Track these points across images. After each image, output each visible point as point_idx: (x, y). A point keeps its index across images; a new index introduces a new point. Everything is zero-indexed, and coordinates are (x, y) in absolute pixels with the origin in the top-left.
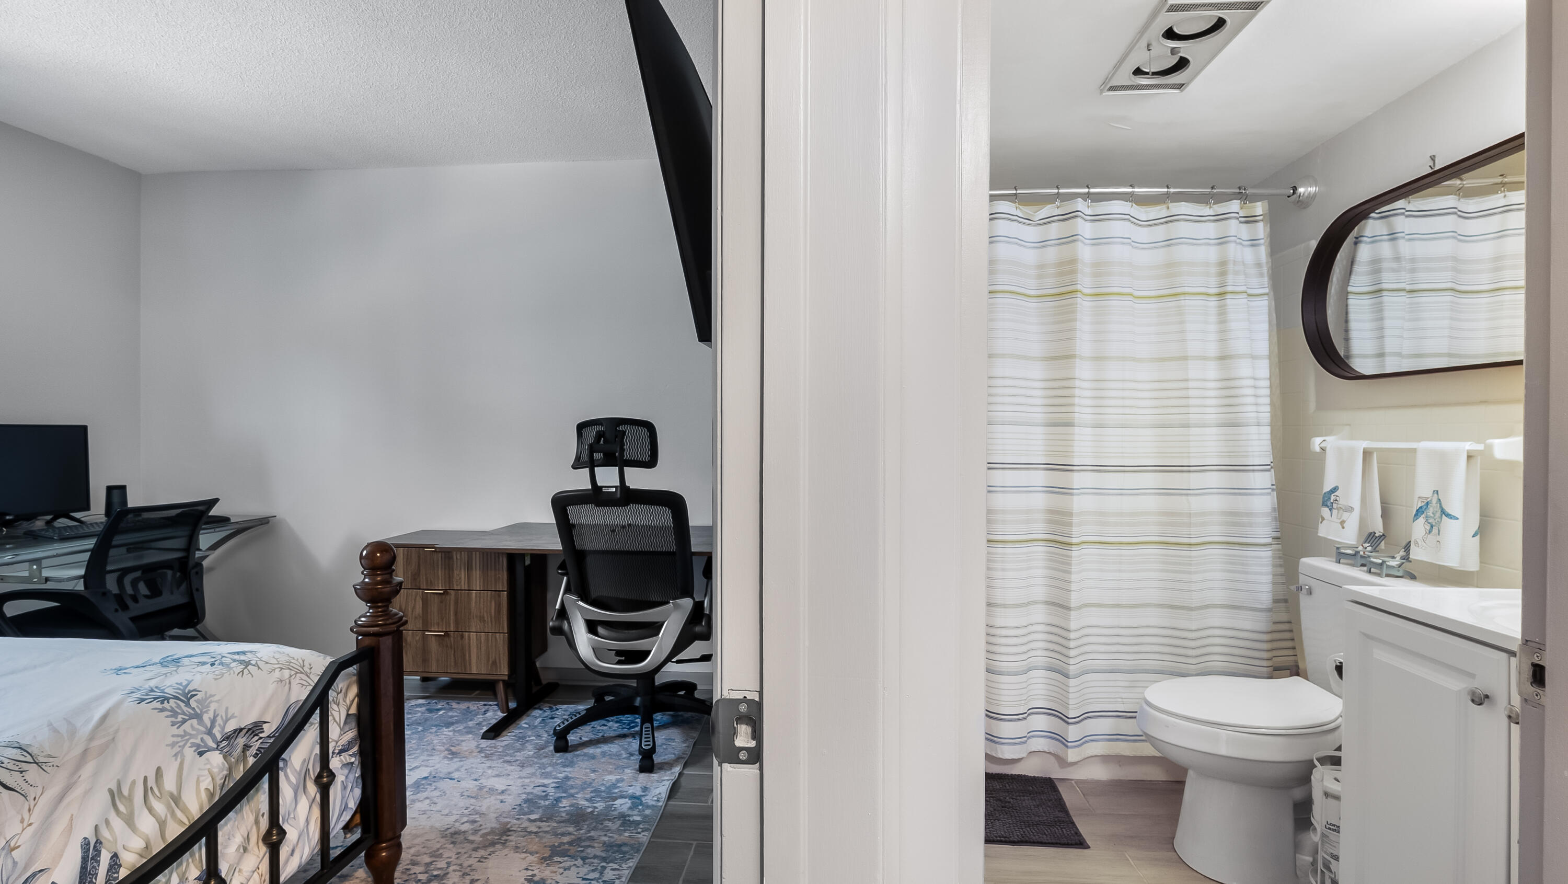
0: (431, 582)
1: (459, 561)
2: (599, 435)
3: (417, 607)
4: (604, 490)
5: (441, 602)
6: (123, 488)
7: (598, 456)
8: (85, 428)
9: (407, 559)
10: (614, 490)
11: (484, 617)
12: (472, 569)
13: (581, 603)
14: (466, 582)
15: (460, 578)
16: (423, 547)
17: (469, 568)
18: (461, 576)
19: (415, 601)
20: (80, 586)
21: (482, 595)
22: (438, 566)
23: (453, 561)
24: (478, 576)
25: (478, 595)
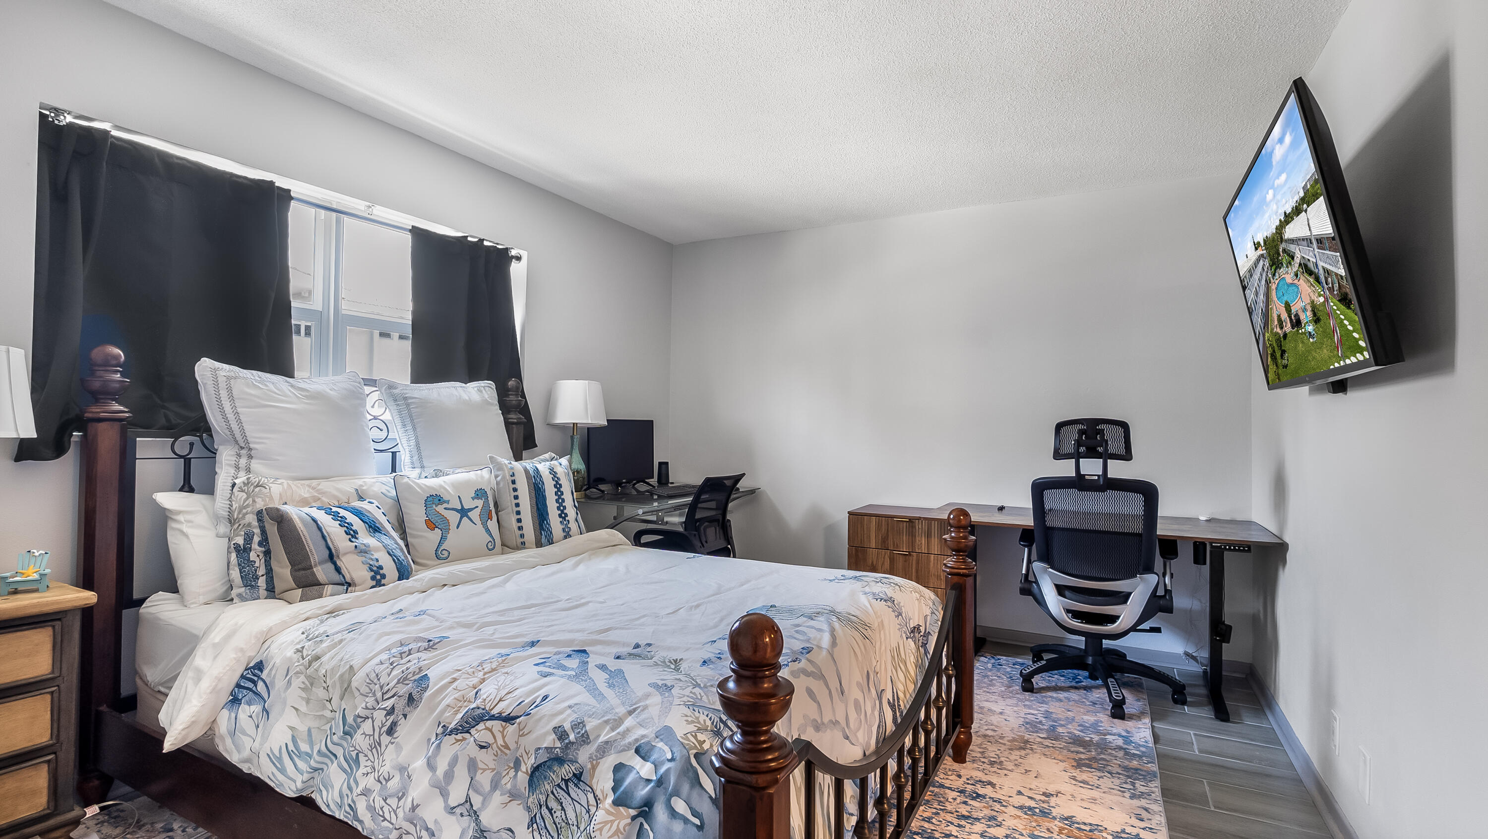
0: (897, 545)
1: (920, 530)
2: (1081, 432)
3: (886, 563)
4: (1087, 477)
5: (905, 561)
6: (667, 463)
7: (1082, 449)
8: (651, 423)
9: (878, 525)
10: (1096, 478)
11: (940, 577)
12: (931, 537)
13: (1050, 570)
14: (926, 547)
15: (921, 544)
16: (893, 517)
17: (929, 536)
18: (921, 542)
19: (884, 558)
20: (681, 529)
21: (939, 559)
22: (903, 532)
23: (916, 529)
24: (936, 543)
25: (936, 558)
